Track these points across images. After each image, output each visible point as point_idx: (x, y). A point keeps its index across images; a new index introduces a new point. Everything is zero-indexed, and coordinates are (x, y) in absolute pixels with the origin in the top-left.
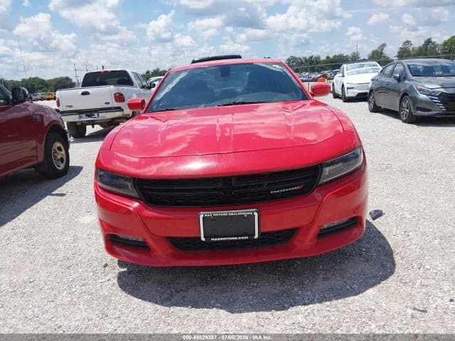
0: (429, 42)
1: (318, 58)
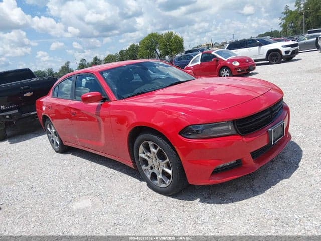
0: (96, 59)
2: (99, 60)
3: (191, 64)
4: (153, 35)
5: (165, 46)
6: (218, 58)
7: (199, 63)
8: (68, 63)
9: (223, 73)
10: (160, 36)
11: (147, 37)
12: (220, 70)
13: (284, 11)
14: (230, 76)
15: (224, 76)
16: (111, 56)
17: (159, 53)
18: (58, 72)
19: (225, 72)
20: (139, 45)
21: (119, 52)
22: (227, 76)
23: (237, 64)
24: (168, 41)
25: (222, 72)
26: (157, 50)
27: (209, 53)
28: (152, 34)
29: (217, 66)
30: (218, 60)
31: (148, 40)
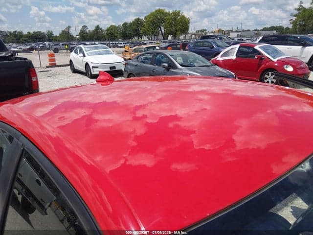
0: (98, 27)
1: (21, 33)
2: (101, 29)
3: (222, 56)
4: (159, 12)
5: (171, 24)
6: (263, 56)
7: (234, 57)
8: (69, 27)
9: (268, 77)
10: (166, 13)
11: (153, 13)
12: (264, 72)
13: (298, 7)
14: (276, 83)
15: (268, 82)
16: (114, 27)
17: (163, 31)
18: (58, 35)
19: (270, 77)
20: (144, 19)
21: (122, 24)
22: (272, 82)
23: (290, 69)
24: (174, 20)
25: (266, 76)
26: (162, 28)
27: (251, 47)
28: (159, 10)
29: (259, 65)
30: (262, 58)
31: (154, 15)
